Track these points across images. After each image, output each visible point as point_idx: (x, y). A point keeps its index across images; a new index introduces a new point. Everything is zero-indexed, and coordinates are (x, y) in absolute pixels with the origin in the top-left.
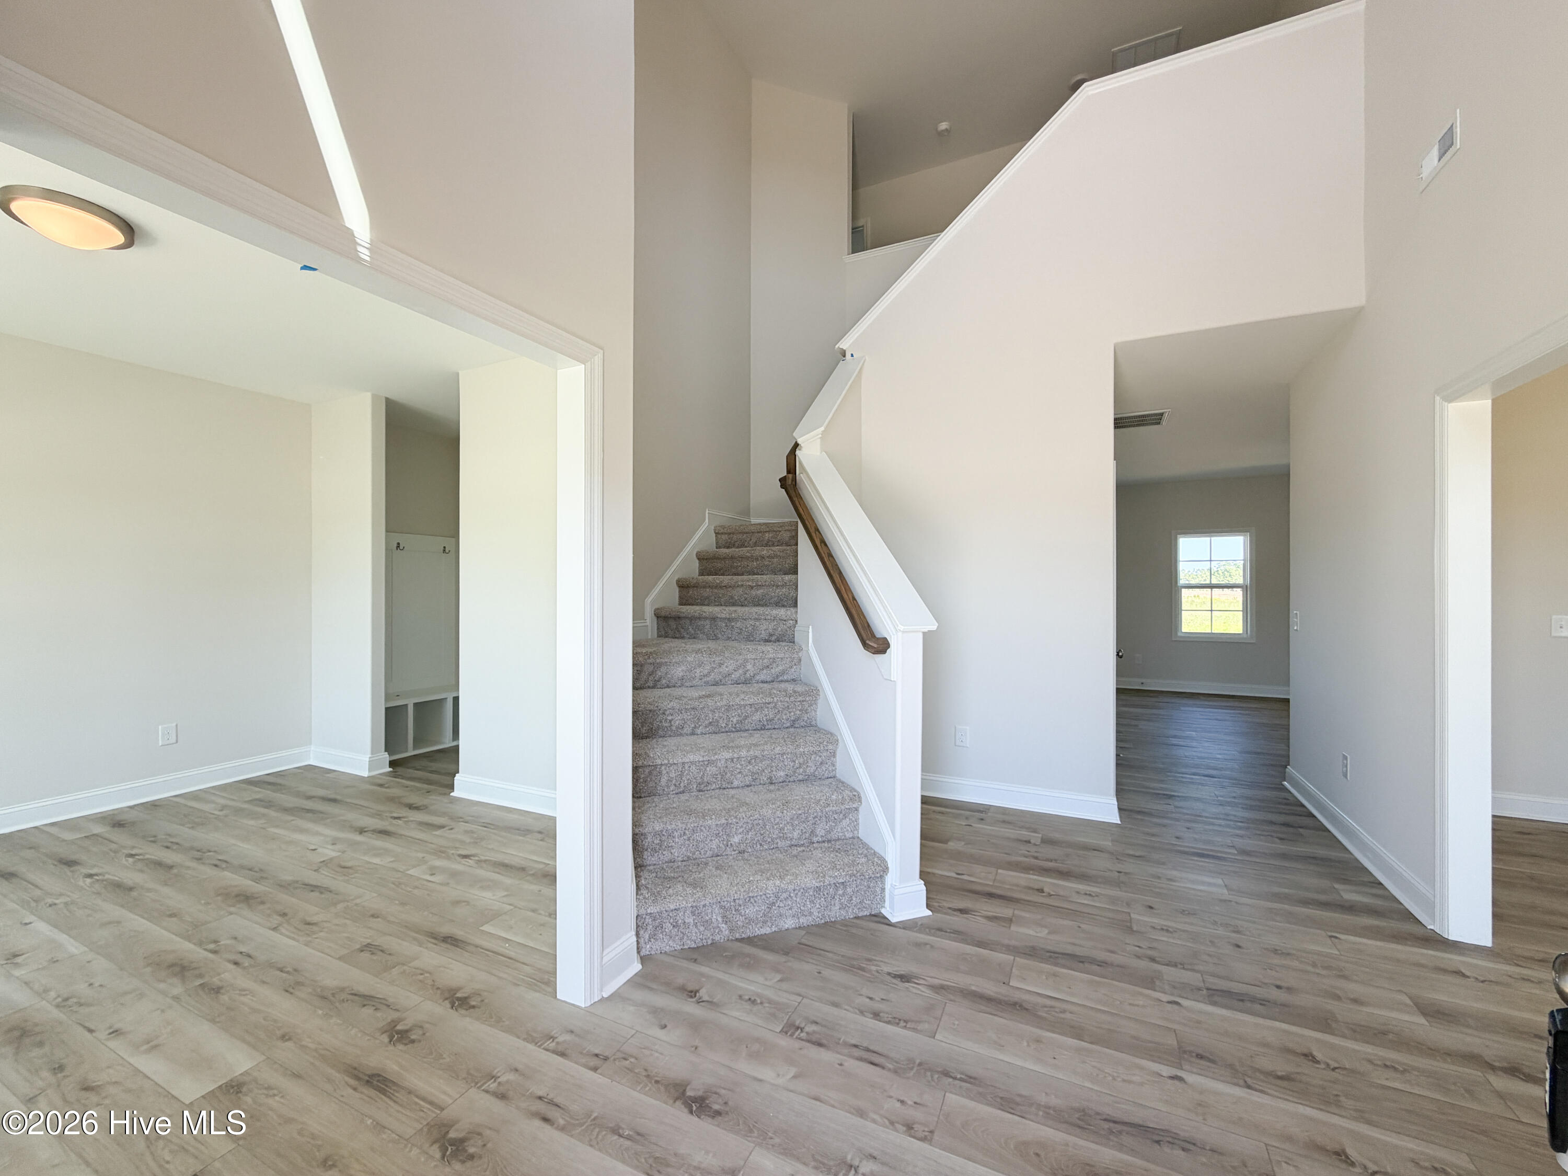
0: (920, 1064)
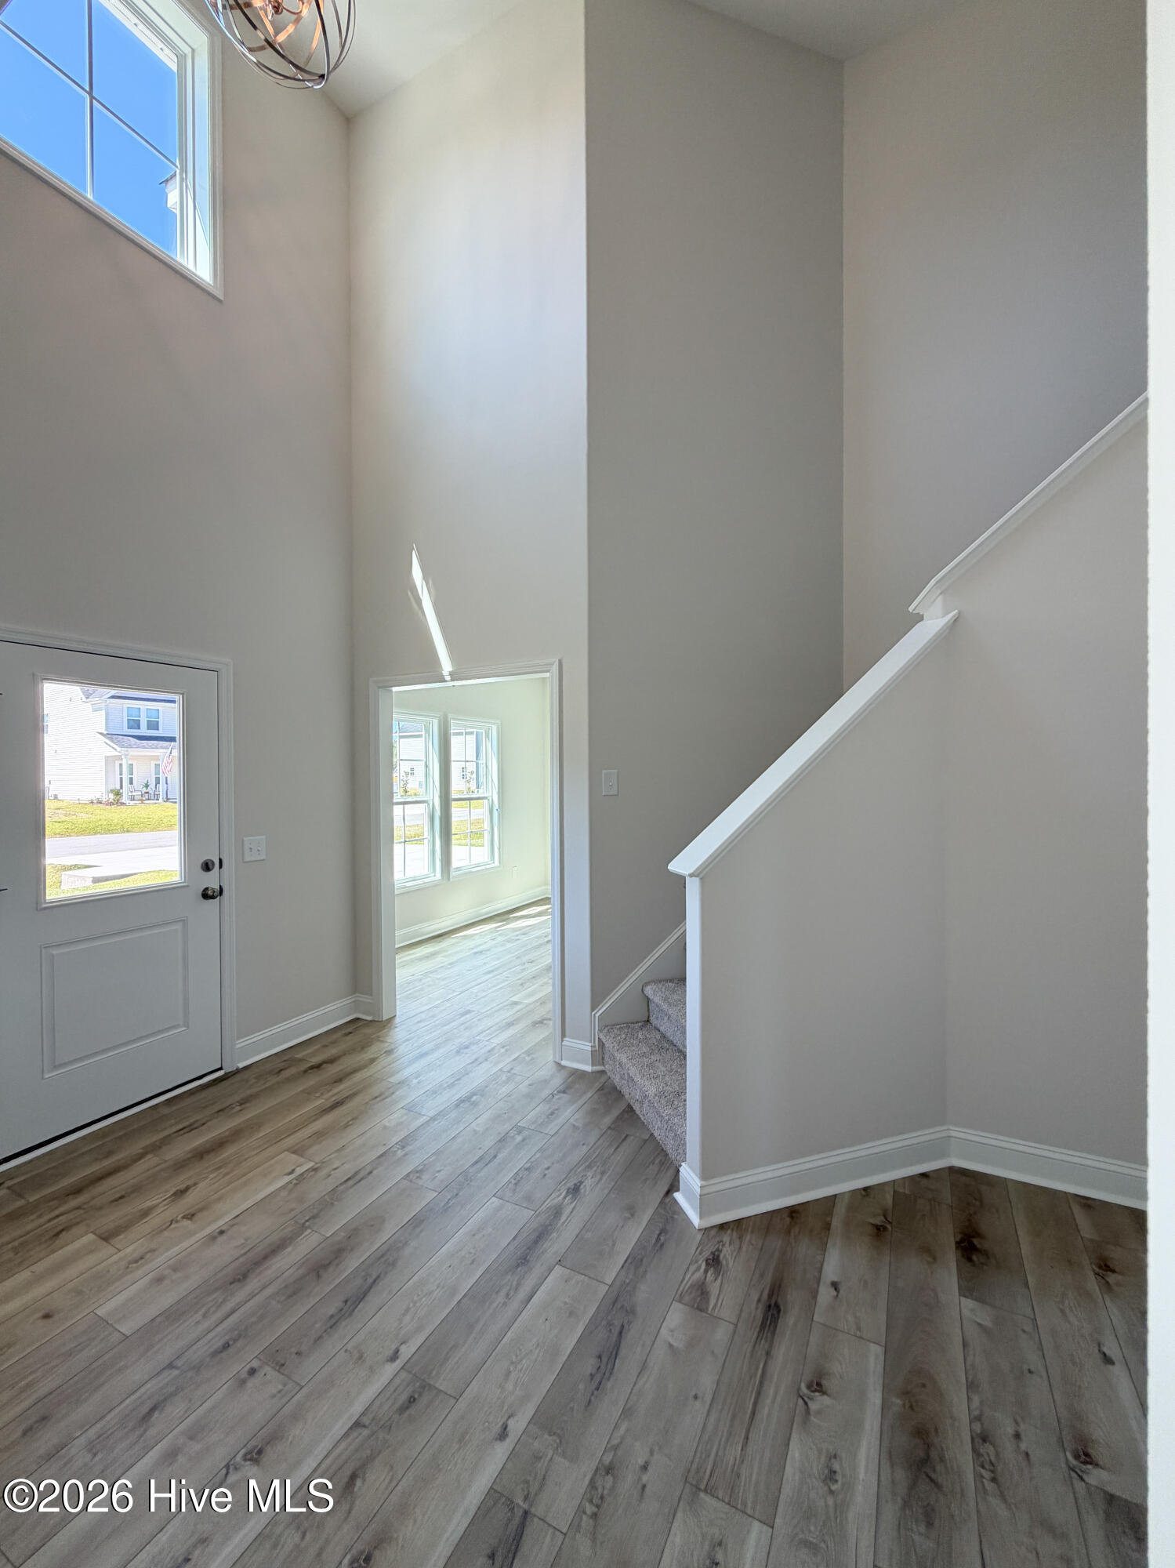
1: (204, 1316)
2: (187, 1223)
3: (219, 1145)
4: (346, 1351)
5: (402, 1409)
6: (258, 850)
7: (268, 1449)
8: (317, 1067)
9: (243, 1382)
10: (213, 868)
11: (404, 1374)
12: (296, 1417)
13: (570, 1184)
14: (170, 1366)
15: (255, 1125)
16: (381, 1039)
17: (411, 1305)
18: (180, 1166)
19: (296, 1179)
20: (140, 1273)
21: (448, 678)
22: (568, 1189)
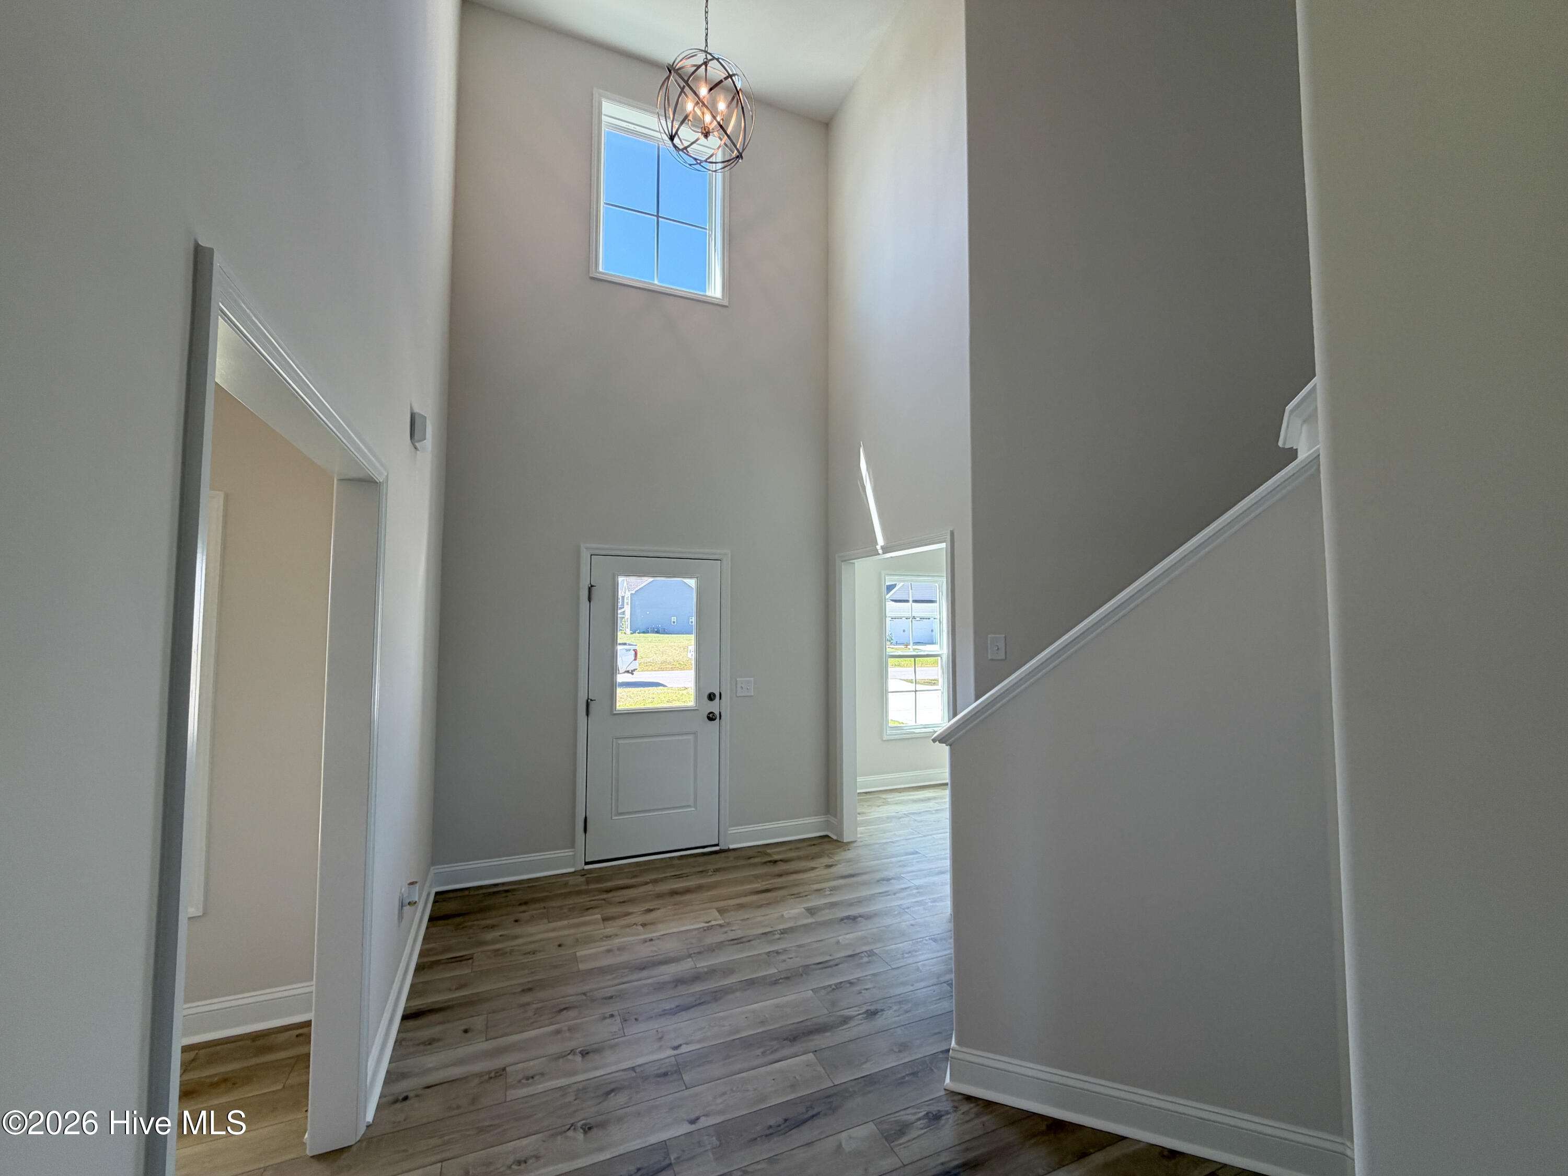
0: (802, 975)
1: (614, 978)
2: (640, 928)
3: (687, 891)
4: (657, 1031)
5: (658, 1076)
6: (747, 689)
7: (591, 1054)
8: (775, 862)
9: (605, 1018)
10: (714, 699)
11: (673, 1059)
12: (612, 1047)
13: (872, 1008)
14: (584, 994)
15: (709, 887)
16: (830, 855)
17: (707, 1027)
18: (660, 896)
19: (708, 927)
20: (604, 943)
21: (880, 551)
22: (867, 1010)
